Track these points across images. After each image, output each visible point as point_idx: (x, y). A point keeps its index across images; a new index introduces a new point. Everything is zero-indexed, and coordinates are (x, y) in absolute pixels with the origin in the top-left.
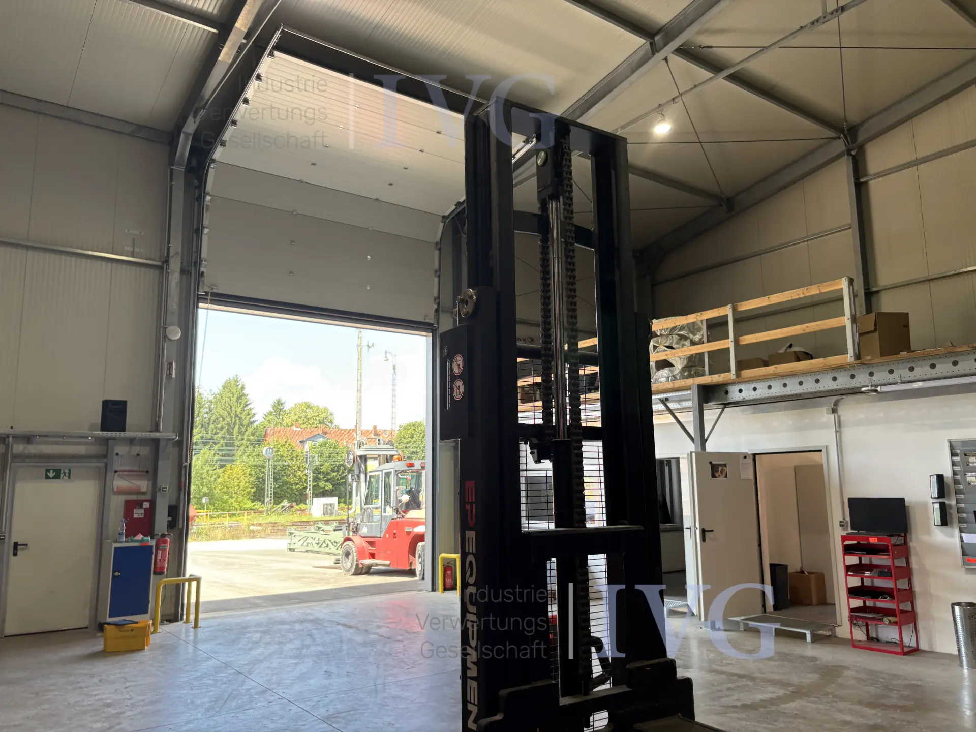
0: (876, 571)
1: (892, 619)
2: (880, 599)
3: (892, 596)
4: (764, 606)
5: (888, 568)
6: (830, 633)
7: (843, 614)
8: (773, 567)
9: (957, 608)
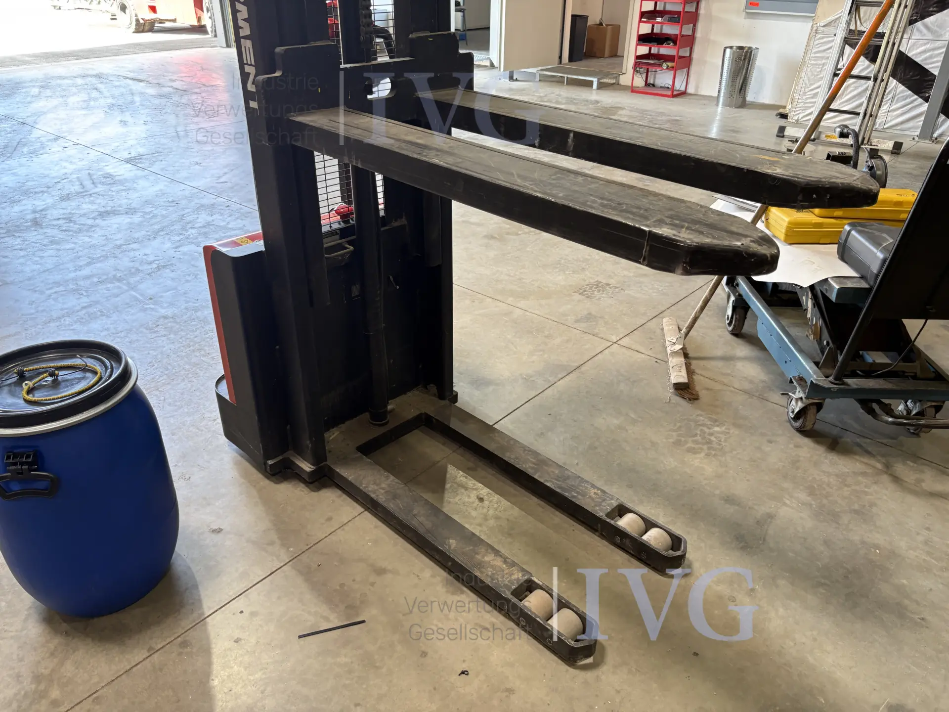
0: (667, 17)
1: (670, 64)
2: (664, 45)
3: (675, 43)
4: (560, 57)
5: (679, 13)
6: (614, 81)
7: (629, 61)
8: (574, 17)
9: (728, 50)
